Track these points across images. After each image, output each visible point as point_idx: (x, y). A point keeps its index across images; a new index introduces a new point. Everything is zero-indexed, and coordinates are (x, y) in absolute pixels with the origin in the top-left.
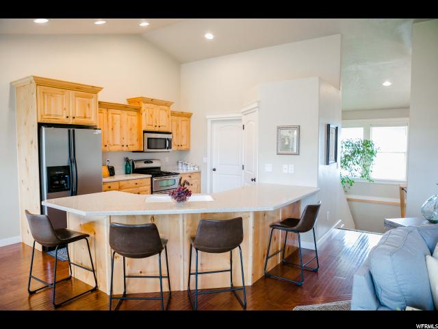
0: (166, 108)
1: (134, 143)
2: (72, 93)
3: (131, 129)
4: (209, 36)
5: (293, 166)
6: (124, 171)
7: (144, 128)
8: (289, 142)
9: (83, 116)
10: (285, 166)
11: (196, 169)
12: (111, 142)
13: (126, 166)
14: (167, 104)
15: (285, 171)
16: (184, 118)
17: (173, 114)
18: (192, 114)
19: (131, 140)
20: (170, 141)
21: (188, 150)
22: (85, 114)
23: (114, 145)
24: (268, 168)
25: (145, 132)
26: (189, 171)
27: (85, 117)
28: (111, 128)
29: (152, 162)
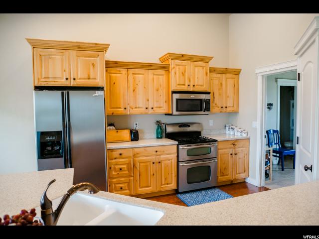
0: (203, 64)
1: (162, 105)
3: (157, 90)
6: (155, 136)
7: (174, 87)
9: (86, 76)
11: (244, 135)
12: (132, 104)
13: (157, 130)
14: (205, 60)
16: (228, 76)
17: (213, 71)
18: (241, 70)
19: (157, 101)
20: (208, 102)
21: (235, 113)
22: (89, 76)
23: (136, 108)
25: (174, 92)
26: (236, 137)
27: (89, 78)
28: (131, 89)
29: (189, 126)
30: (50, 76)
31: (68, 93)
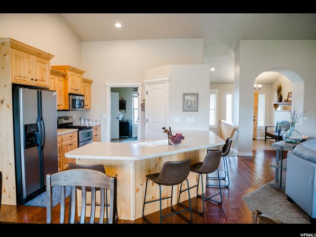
0: (80, 75)
1: (62, 104)
2: (34, 58)
4: (118, 25)
5: (194, 118)
8: (191, 103)
10: (188, 119)
14: (81, 73)
15: (188, 122)
16: (88, 84)
17: (84, 81)
18: (92, 81)
19: (60, 101)
20: (84, 102)
21: (90, 109)
22: (43, 78)
24: (177, 120)
25: (70, 94)
27: (42, 80)
29: (69, 119)
30: (22, 75)
31: (41, 92)
